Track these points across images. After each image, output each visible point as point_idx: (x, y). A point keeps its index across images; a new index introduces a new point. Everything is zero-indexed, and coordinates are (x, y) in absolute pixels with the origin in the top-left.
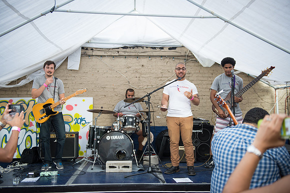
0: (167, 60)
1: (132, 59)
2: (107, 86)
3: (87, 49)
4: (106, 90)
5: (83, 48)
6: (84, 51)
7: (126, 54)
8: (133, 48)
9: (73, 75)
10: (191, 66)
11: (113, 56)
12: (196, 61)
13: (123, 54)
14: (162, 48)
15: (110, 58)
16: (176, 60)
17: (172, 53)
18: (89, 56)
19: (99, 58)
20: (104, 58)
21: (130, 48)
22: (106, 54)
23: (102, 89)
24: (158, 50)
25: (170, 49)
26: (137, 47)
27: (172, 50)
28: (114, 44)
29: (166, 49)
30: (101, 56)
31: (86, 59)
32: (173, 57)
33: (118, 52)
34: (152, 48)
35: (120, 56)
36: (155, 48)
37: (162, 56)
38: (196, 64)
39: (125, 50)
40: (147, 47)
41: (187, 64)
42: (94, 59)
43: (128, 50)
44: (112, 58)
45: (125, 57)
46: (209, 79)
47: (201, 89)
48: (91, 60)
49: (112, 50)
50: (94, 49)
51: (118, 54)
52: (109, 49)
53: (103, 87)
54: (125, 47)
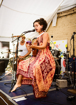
2: (68, 33)
3: (59, 14)
4: (68, 35)
5: (58, 14)
6: (58, 15)
9: (55, 29)
11: (71, 14)
15: (70, 15)
18: (61, 17)
20: (67, 17)
22: (68, 14)
30: (66, 16)
33: (74, 10)
35: (75, 13)
48: (62, 19)
50: (62, 13)
51: (73, 12)
52: (69, 10)
53: (67, 34)
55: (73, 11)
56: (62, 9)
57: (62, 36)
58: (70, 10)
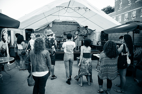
5: (53, 22)
12: (80, 26)
19: (57, 24)
24: (71, 23)
26: (66, 22)
27: (74, 23)
28: (61, 21)
31: (54, 24)
32: (74, 25)
33: (61, 23)
34: (69, 22)
54: (63, 22)
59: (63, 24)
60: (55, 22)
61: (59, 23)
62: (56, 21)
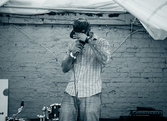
0: (107, 30)
1: (60, 29)
3: (1, 16)
4: (26, 69)
7: (54, 22)
8: (63, 14)
10: (138, 39)
12: (145, 32)
13: (49, 22)
14: (100, 15)
15: (32, 27)
16: (119, 31)
17: (113, 21)
18: (4, 24)
19: (17, 27)
20: (23, 27)
21: (59, 14)
22: (26, 22)
23: (20, 69)
24: (95, 17)
25: (111, 16)
26: (68, 12)
27: (113, 18)
28: (37, 9)
29: (106, 17)
30: (20, 25)
31: (1, 28)
32: (115, 26)
33: (43, 19)
34: (87, 14)
35: (45, 25)
36: (90, 15)
37: (100, 26)
38: (145, 36)
39: (51, 17)
40: (81, 14)
41: (133, 36)
42: (11, 28)
43: (55, 17)
44: (34, 27)
45: (52, 27)
46: (162, 56)
47: (151, 69)
49: (34, 17)
50: (11, 15)
51: (42, 23)
52: (31, 15)
53: (22, 65)
54: (52, 14)
55: (41, 20)
56: (12, 7)
57: (7, 70)
58: (33, 15)
59: (52, 26)
60: (8, 15)
61: (31, 21)
62: (11, 11)
